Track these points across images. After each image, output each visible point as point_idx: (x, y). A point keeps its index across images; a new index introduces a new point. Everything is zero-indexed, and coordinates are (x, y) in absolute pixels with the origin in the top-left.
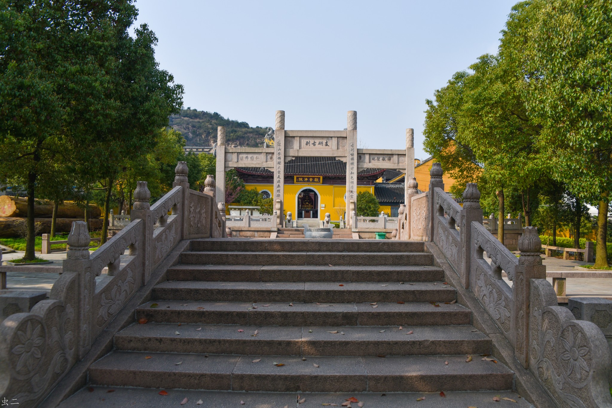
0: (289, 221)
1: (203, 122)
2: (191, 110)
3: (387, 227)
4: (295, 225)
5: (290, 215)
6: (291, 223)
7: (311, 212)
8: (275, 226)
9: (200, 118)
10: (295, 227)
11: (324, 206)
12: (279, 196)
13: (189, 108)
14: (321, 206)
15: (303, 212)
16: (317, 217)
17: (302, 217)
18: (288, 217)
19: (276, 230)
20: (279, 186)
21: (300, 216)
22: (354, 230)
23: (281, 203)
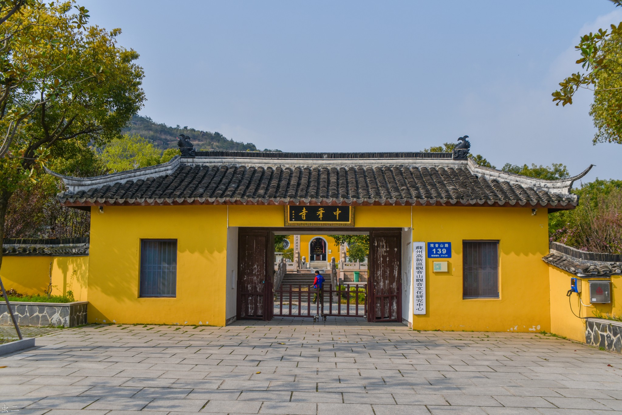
0: (304, 263)
1: (203, 145)
2: (188, 130)
3: (361, 268)
4: (308, 266)
5: (305, 259)
6: (305, 265)
7: (321, 256)
8: (296, 268)
9: (199, 140)
10: (308, 268)
11: (330, 251)
12: (297, 249)
13: (186, 128)
14: (328, 251)
15: (315, 255)
16: (325, 260)
17: (314, 260)
18: (303, 260)
19: (296, 270)
20: (297, 243)
21: (312, 259)
22: (341, 270)
23: (299, 253)
